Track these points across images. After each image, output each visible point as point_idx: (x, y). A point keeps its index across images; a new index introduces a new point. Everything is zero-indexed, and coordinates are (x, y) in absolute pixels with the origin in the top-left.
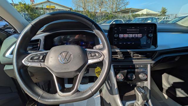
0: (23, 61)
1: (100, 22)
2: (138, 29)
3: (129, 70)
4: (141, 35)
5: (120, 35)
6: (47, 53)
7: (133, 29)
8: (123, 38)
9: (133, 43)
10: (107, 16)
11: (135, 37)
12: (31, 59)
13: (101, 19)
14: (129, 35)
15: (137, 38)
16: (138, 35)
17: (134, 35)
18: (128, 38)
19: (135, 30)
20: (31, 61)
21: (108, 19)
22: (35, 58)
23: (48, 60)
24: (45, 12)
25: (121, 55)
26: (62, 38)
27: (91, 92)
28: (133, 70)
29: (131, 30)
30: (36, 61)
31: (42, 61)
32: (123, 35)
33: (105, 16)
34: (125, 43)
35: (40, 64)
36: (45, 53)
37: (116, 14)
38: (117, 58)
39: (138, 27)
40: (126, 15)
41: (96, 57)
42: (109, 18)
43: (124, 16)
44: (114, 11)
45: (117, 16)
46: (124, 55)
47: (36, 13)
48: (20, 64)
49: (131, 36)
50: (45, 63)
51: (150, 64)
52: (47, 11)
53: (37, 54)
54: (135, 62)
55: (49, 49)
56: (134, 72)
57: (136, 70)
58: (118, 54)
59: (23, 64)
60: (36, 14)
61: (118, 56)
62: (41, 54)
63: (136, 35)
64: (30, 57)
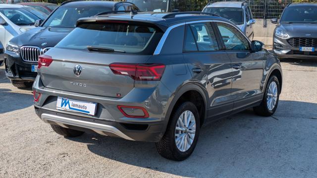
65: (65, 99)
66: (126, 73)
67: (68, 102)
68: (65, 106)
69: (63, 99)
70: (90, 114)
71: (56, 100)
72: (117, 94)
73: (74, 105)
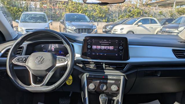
0: (13, 61)
1: (116, 22)
2: (110, 42)
3: (102, 81)
4: (113, 47)
5: (93, 46)
6: (28, 57)
7: (105, 41)
8: (96, 49)
9: (105, 54)
10: (130, 11)
11: (107, 49)
12: (18, 60)
13: (119, 16)
14: (101, 46)
15: (109, 49)
16: (110, 47)
17: (106, 47)
18: (100, 49)
19: (107, 42)
20: (18, 61)
21: (131, 17)
22: (20, 59)
23: (28, 62)
24: (28, 4)
25: (93, 65)
26: (42, 46)
27: (54, 86)
28: (105, 81)
29: (103, 42)
30: (20, 61)
31: (24, 62)
32: (96, 46)
33: (125, 11)
34: (97, 54)
35: (22, 64)
36: (27, 57)
37: (147, 9)
38: (90, 68)
39: (110, 40)
40: (164, 10)
41: (62, 62)
42: (134, 15)
43: (161, 12)
44: (144, 3)
45: (147, 11)
46: (96, 65)
47: (15, 6)
48: (11, 63)
49: (103, 47)
50: (26, 64)
51: (123, 76)
52: (32, 2)
53: (21, 57)
54: (107, 72)
55: (30, 54)
56: (106, 83)
57: (109, 81)
58: (90, 64)
59: (12, 62)
60: (15, 8)
61: (90, 66)
62: (24, 57)
63: (108, 47)
64: (17, 58)
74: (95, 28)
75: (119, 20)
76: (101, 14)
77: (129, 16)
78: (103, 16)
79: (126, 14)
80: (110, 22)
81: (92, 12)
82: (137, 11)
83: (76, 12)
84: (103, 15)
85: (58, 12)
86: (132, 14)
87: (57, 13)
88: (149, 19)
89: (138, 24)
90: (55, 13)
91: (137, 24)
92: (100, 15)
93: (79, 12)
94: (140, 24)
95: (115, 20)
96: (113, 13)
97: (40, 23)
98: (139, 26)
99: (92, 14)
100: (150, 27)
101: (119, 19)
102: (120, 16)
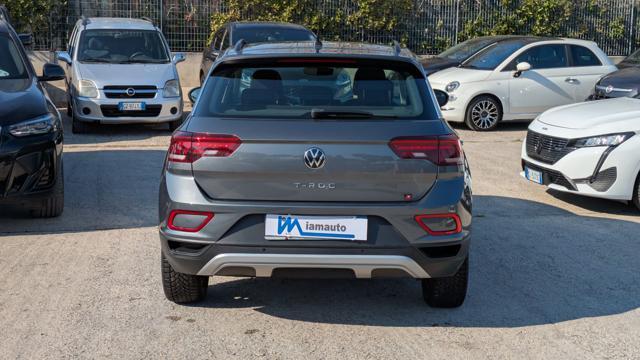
65: (286, 217)
66: (422, 155)
67: (296, 223)
68: (289, 230)
69: (280, 218)
70: (355, 239)
71: (263, 221)
72: (405, 196)
73: (312, 227)
74: (346, 85)
75: (461, 44)
76: (377, 17)
77: (511, 24)
78: (390, 27)
79: (495, 18)
80: (421, 53)
81: (339, 11)
82: (546, 4)
83: (270, 10)
84: (388, 22)
85: (194, 10)
86: (521, 15)
87: (189, 17)
88: (563, 45)
89: (515, 69)
90: (181, 16)
91: (511, 67)
92: (377, 23)
93: (282, 9)
94: (523, 66)
95: (443, 44)
96: (435, 13)
97: (148, 66)
98: (518, 74)
99: (338, 19)
100: (568, 80)
101: (463, 39)
102: (468, 26)
